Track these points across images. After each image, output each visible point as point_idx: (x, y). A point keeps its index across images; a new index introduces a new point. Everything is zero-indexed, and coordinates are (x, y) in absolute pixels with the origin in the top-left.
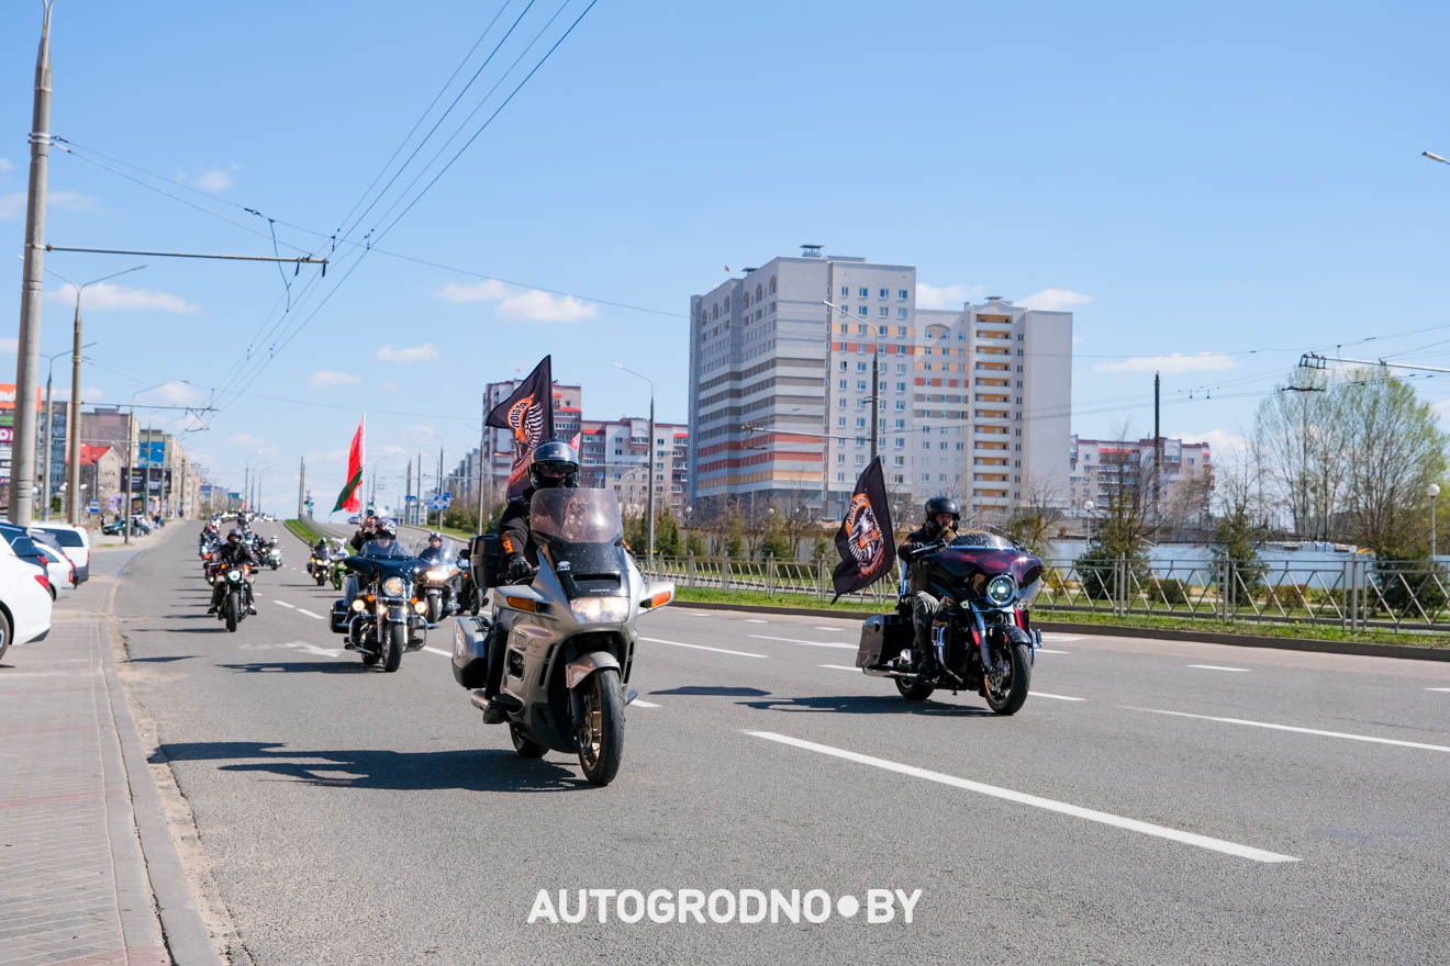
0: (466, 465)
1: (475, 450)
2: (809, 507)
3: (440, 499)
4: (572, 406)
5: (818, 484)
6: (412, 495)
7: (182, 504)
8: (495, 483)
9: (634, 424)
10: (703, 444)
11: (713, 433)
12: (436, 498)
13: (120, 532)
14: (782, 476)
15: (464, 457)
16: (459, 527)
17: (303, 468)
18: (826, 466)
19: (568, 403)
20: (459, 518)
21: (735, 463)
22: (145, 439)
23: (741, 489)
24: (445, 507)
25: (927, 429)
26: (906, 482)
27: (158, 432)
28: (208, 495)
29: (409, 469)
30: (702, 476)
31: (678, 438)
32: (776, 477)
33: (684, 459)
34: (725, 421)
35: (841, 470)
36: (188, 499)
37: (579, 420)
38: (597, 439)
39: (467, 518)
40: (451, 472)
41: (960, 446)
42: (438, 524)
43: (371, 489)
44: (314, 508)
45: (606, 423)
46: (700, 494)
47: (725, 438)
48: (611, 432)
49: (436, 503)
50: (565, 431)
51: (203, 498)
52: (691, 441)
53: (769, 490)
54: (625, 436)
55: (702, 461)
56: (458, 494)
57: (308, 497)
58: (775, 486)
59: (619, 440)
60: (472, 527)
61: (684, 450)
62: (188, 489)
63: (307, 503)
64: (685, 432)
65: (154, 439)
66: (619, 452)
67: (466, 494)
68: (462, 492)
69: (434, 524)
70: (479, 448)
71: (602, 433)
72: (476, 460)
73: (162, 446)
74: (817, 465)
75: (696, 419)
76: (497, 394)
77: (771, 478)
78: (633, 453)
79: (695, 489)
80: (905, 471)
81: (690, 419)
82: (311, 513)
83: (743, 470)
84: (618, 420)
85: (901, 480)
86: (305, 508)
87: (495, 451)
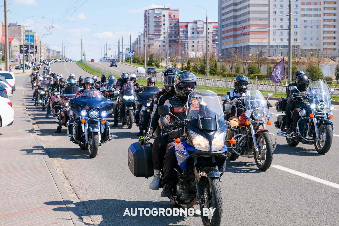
0: (139, 39)
1: (142, 34)
2: (263, 51)
3: (131, 53)
4: (176, 17)
5: (266, 42)
6: (120, 51)
7: (41, 57)
8: (149, 46)
9: (198, 22)
10: (224, 29)
11: (227, 25)
12: (129, 53)
13: (21, 68)
14: (253, 40)
15: (137, 37)
16: (138, 63)
17: (82, 43)
18: (269, 36)
19: (174, 16)
20: (137, 59)
21: (235, 36)
22: (27, 33)
23: (238, 45)
24: (132, 56)
25: (306, 21)
26: (298, 41)
27: (31, 31)
28: (49, 53)
29: (119, 42)
30: (223, 41)
31: (214, 27)
32: (251, 41)
33: (217, 35)
34: (232, 21)
35: (274, 37)
36: (42, 54)
37: (178, 22)
38: (185, 29)
39: (140, 59)
40: (133, 42)
41: (318, 27)
42: (130, 62)
43: (106, 50)
44: (86, 57)
45: (188, 23)
46: (223, 47)
47: (232, 27)
48: (190, 26)
49: (129, 54)
50: (173, 26)
51: (47, 54)
52: (219, 28)
53: (248, 46)
54: (195, 27)
55: (224, 35)
56: (136, 50)
57: (84, 53)
58: (250, 44)
59: (193, 29)
60: (142, 62)
61: (217, 31)
62: (42, 51)
63: (83, 55)
64: (217, 25)
65: (31, 34)
66: (193, 33)
67: (139, 50)
68: (137, 50)
69: (129, 62)
70: (143, 33)
71: (187, 26)
72: (142, 38)
73: (33, 36)
74: (266, 36)
75: (221, 21)
76: (149, 13)
77: (249, 41)
78: (198, 33)
79: (221, 46)
80: (298, 37)
81: (219, 20)
82: (85, 58)
83: (238, 39)
84: (192, 21)
85: (296, 40)
86: (83, 56)
87: (149, 34)
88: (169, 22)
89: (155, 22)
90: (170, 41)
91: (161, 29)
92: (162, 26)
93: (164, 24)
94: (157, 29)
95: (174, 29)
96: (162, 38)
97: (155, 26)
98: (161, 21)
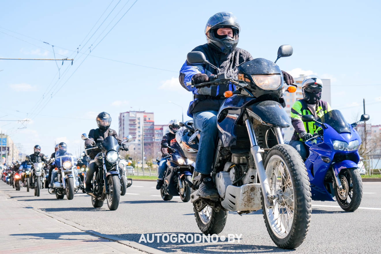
4: (151, 120)
19: (149, 119)
37: (153, 125)
38: (160, 131)
45: (163, 126)
48: (165, 129)
50: (148, 129)
71: (162, 129)
73: (5, 139)
76: (124, 116)
87: (124, 137)
88: (144, 125)
89: (130, 125)
90: (145, 144)
91: (136, 132)
92: (137, 129)
93: (139, 127)
94: (132, 131)
95: (149, 132)
96: (137, 142)
97: (130, 129)
98: (136, 124)
